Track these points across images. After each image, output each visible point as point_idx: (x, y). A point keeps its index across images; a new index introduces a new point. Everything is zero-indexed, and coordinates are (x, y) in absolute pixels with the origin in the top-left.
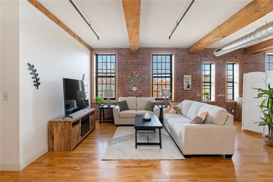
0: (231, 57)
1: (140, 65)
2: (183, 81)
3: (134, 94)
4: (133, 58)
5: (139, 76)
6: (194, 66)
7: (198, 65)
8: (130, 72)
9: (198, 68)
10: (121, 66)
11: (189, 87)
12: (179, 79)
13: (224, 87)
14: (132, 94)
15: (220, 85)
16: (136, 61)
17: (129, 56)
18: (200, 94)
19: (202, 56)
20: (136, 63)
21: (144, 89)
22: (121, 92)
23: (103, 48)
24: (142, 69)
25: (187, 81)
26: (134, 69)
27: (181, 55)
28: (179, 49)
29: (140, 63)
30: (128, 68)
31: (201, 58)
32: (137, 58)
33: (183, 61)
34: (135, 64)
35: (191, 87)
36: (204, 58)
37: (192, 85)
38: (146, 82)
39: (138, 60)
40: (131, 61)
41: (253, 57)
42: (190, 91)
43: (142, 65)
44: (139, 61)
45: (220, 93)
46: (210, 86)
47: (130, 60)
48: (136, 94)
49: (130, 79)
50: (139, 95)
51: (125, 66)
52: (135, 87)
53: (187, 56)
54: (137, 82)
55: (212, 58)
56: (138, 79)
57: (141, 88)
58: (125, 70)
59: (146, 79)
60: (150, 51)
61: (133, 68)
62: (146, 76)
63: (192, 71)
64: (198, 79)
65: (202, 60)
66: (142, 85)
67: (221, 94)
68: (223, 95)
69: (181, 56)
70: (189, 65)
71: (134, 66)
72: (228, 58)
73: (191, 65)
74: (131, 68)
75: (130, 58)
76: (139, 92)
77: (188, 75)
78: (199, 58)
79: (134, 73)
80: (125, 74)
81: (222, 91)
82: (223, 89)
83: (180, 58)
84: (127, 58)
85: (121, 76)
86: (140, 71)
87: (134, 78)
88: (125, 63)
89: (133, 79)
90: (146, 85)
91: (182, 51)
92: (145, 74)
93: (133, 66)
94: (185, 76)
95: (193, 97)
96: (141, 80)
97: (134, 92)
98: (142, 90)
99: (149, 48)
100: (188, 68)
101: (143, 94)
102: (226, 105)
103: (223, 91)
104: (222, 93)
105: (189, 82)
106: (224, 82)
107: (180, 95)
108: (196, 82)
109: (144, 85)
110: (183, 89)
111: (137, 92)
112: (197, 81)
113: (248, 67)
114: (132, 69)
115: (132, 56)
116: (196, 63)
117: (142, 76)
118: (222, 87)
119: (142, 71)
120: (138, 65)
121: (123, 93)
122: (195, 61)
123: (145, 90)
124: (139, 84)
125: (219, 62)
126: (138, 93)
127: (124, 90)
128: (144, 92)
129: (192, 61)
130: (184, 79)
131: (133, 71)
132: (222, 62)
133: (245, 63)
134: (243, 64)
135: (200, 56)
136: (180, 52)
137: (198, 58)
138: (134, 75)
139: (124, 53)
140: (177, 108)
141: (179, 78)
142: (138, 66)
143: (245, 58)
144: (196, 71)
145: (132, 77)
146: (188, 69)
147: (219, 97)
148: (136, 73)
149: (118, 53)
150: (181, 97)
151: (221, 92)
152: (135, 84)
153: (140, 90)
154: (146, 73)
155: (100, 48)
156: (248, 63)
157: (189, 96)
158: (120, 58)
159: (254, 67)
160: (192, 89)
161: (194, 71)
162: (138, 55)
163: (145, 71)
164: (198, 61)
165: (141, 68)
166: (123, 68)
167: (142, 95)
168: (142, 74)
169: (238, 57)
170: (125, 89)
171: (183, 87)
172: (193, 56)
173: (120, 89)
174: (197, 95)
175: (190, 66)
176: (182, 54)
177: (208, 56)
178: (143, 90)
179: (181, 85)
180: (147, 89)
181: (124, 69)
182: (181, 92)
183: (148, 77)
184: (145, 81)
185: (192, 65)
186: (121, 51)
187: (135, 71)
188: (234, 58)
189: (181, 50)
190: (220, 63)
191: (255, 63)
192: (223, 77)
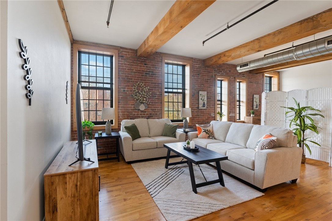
1: (149, 74)
2: (199, 98)
3: (141, 114)
4: (139, 63)
5: (149, 89)
6: (209, 81)
7: (213, 80)
8: (136, 84)
9: (213, 84)
10: (122, 73)
11: (204, 105)
12: (194, 96)
13: (235, 106)
14: (138, 114)
15: (231, 104)
16: (144, 68)
17: (135, 61)
18: (215, 114)
19: (216, 71)
20: (144, 71)
21: (154, 107)
22: (122, 112)
23: (94, 43)
24: (152, 81)
25: (202, 98)
26: (141, 80)
27: (196, 67)
28: (195, 60)
29: (149, 72)
30: (132, 77)
31: (216, 73)
32: (145, 64)
33: (198, 75)
34: (143, 73)
35: (206, 105)
36: (218, 73)
37: (207, 104)
38: (157, 99)
39: (147, 67)
40: (137, 68)
41: (256, 76)
42: (205, 111)
43: (151, 74)
44: (149, 69)
45: (232, 112)
46: (221, 104)
47: (135, 65)
48: (144, 114)
49: (136, 93)
50: (147, 116)
51: (129, 74)
52: (142, 105)
53: (202, 69)
54: (145, 98)
55: (225, 74)
56: (147, 94)
57: (150, 106)
58: (129, 80)
59: (157, 94)
60: (162, 57)
61: (140, 78)
62: (157, 90)
63: (207, 87)
64: (213, 97)
65: (217, 75)
66: (152, 103)
68: (233, 115)
69: (197, 69)
70: (203, 79)
71: (142, 75)
72: (238, 76)
73: (206, 79)
74: (137, 78)
75: (136, 63)
76: (148, 112)
77: (203, 91)
78: (214, 72)
79: (141, 85)
80: (129, 86)
81: (233, 110)
82: (233, 108)
83: (196, 70)
84: (131, 62)
85: (123, 88)
86: (150, 83)
87: (142, 92)
88: (128, 69)
89: (140, 93)
90: (157, 103)
91: (197, 62)
92: (156, 88)
93: (140, 75)
94: (200, 92)
95: (208, 117)
96: (151, 95)
97: (142, 111)
98: (151, 109)
99: (160, 53)
100: (203, 83)
101: (153, 114)
105: (204, 100)
106: (235, 101)
107: (196, 116)
108: (211, 100)
109: (155, 103)
110: (198, 107)
111: (146, 112)
112: (212, 98)
113: (252, 86)
114: (139, 80)
115: (139, 61)
116: (211, 78)
117: (152, 90)
118: (233, 106)
119: (152, 83)
120: (146, 74)
121: (126, 113)
122: (210, 76)
123: (155, 109)
124: (147, 100)
126: (147, 114)
127: (127, 110)
128: (155, 112)
129: (207, 76)
130: (200, 95)
131: (140, 82)
132: (233, 79)
134: (249, 83)
135: (214, 71)
136: (195, 63)
137: (212, 73)
138: (141, 88)
139: (127, 55)
140: (209, 131)
141: (194, 94)
142: (146, 76)
143: (250, 77)
144: (210, 87)
145: (138, 91)
146: (203, 85)
147: (230, 116)
148: (144, 85)
149: (119, 54)
150: (196, 118)
152: (143, 100)
153: (149, 110)
154: (157, 86)
155: (87, 42)
156: (252, 82)
157: (203, 116)
158: (121, 61)
159: (256, 86)
160: (207, 108)
161: (209, 87)
162: (146, 60)
163: (156, 83)
164: (212, 76)
165: (151, 79)
166: (126, 76)
167: (152, 116)
168: (151, 87)
169: (245, 75)
170: (128, 107)
171: (198, 106)
172: (208, 70)
173: (121, 107)
174: (212, 115)
175: (205, 81)
176: (198, 66)
177: (221, 72)
178: (153, 110)
179: (196, 104)
180: (159, 107)
181: (127, 79)
182: (196, 112)
183: (159, 92)
184: (156, 97)
185: (208, 80)
186: (123, 51)
187: (143, 83)
188: (243, 76)
189: (197, 60)
190: (231, 80)
191: (257, 83)
192: (234, 95)
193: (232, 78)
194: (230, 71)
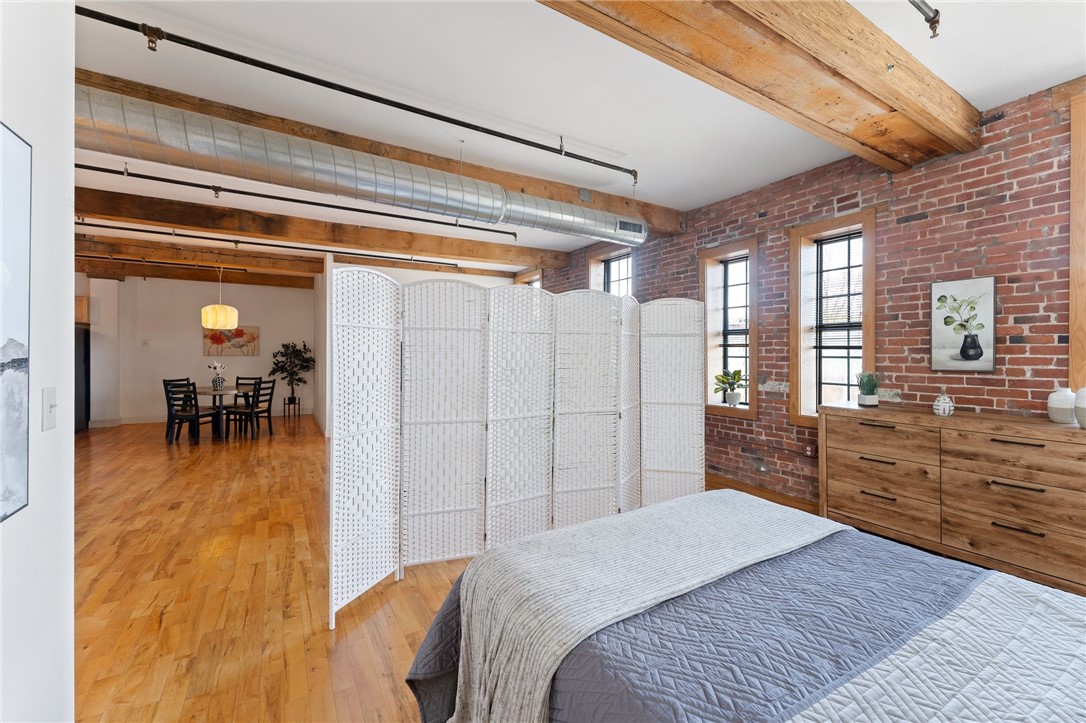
0: (823, 205)
6: (683, 276)
7: (695, 270)
9: (694, 282)
15: (770, 344)
19: (705, 236)
33: (653, 267)
36: (710, 242)
45: (774, 377)
53: (663, 248)
55: (740, 234)
65: (706, 249)
67: (778, 383)
68: (784, 387)
69: (650, 252)
70: (668, 275)
72: (807, 217)
73: (673, 274)
78: (697, 245)
81: (781, 367)
82: (782, 359)
83: (649, 258)
100: (665, 286)
102: (798, 433)
103: (786, 370)
104: (780, 377)
113: (923, 234)
116: (687, 266)
118: (782, 351)
122: (686, 259)
125: (769, 244)
129: (678, 262)
132: (779, 239)
133: (907, 219)
134: (895, 225)
135: (698, 239)
137: (693, 247)
143: (904, 192)
146: (667, 291)
147: (767, 393)
151: (774, 371)
156: (922, 216)
159: (969, 226)
164: (694, 258)
169: (859, 199)
172: (681, 244)
175: (672, 280)
177: (724, 231)
185: (678, 273)
188: (840, 209)
190: (772, 247)
191: (981, 204)
192: (785, 306)
193: (773, 240)
194: (761, 215)
